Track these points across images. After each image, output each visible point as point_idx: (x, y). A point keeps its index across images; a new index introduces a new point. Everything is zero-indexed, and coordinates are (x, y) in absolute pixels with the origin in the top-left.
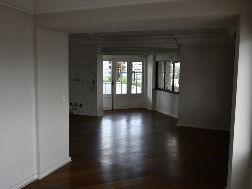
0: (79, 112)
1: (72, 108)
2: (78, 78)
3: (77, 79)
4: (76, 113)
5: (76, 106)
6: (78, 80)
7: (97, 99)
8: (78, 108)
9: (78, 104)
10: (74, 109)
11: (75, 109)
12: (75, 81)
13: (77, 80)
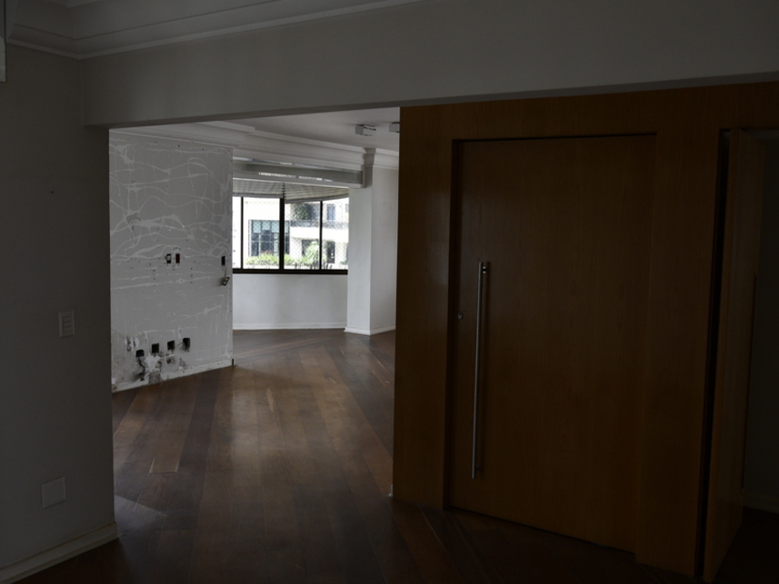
0: (181, 368)
1: (160, 363)
2: (177, 251)
3: (174, 256)
4: (173, 375)
5: (170, 352)
6: (178, 261)
7: (231, 311)
8: (178, 354)
9: (176, 343)
10: (165, 362)
11: (169, 361)
12: (169, 262)
13: (174, 261)
